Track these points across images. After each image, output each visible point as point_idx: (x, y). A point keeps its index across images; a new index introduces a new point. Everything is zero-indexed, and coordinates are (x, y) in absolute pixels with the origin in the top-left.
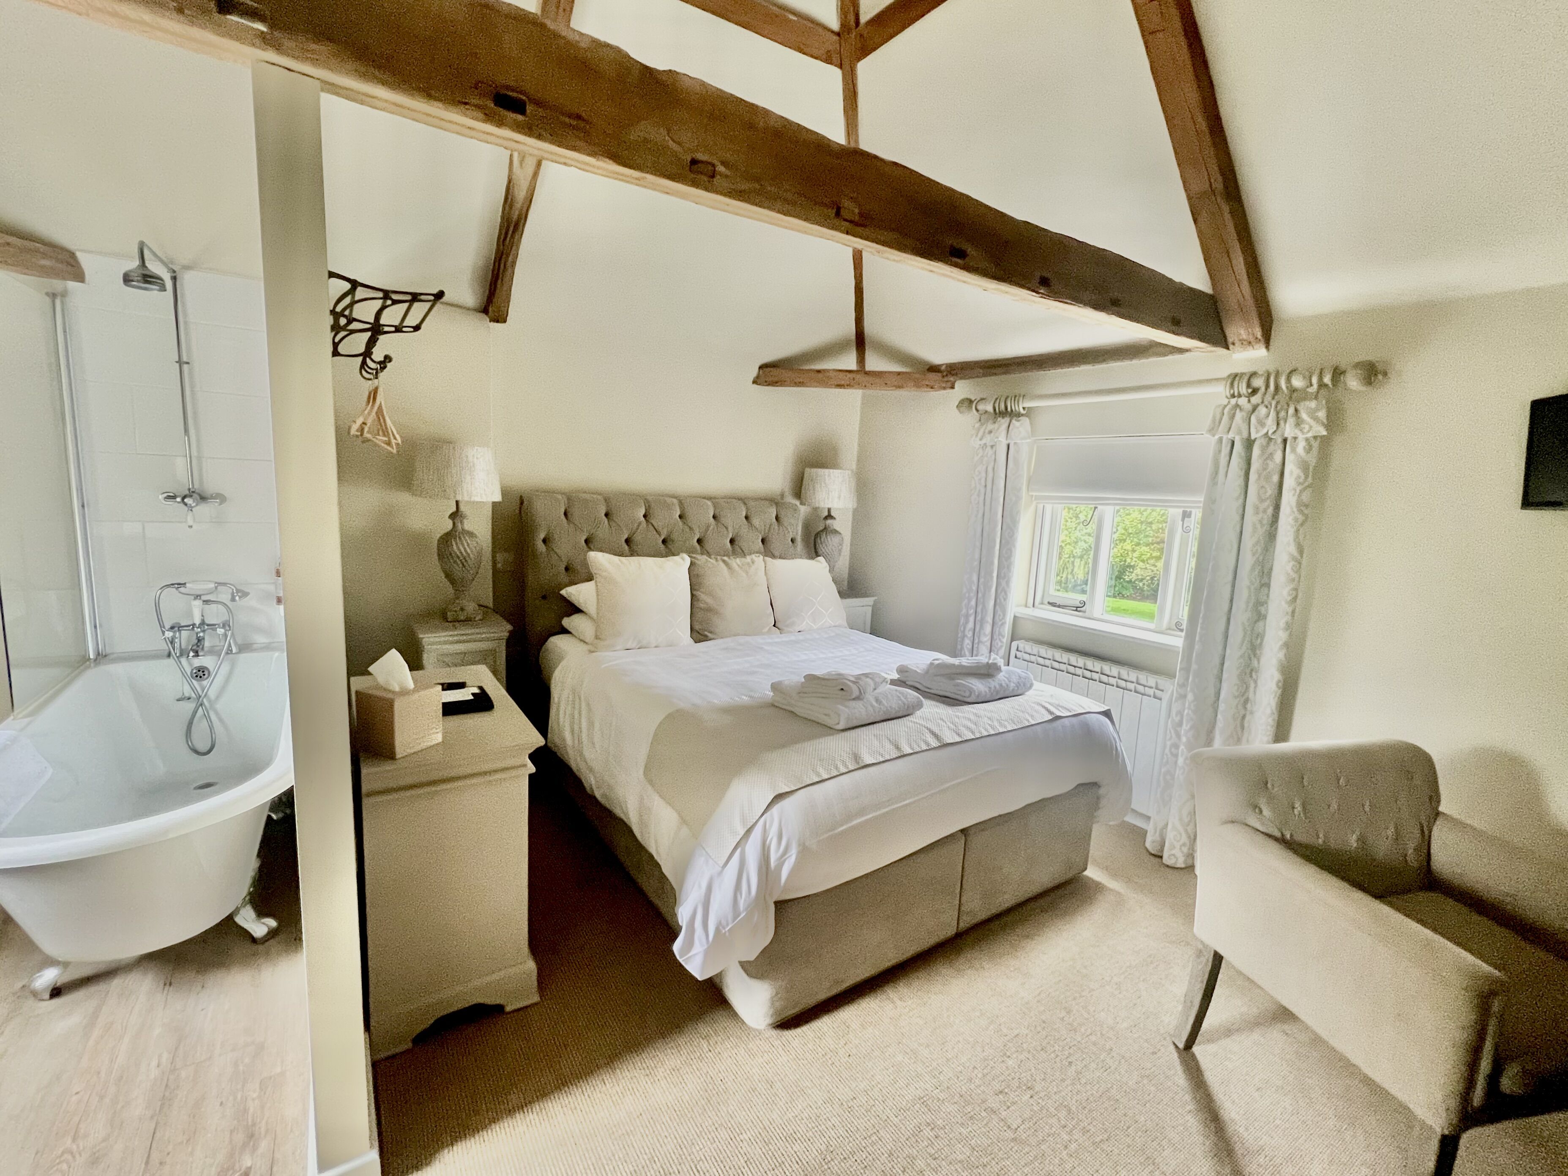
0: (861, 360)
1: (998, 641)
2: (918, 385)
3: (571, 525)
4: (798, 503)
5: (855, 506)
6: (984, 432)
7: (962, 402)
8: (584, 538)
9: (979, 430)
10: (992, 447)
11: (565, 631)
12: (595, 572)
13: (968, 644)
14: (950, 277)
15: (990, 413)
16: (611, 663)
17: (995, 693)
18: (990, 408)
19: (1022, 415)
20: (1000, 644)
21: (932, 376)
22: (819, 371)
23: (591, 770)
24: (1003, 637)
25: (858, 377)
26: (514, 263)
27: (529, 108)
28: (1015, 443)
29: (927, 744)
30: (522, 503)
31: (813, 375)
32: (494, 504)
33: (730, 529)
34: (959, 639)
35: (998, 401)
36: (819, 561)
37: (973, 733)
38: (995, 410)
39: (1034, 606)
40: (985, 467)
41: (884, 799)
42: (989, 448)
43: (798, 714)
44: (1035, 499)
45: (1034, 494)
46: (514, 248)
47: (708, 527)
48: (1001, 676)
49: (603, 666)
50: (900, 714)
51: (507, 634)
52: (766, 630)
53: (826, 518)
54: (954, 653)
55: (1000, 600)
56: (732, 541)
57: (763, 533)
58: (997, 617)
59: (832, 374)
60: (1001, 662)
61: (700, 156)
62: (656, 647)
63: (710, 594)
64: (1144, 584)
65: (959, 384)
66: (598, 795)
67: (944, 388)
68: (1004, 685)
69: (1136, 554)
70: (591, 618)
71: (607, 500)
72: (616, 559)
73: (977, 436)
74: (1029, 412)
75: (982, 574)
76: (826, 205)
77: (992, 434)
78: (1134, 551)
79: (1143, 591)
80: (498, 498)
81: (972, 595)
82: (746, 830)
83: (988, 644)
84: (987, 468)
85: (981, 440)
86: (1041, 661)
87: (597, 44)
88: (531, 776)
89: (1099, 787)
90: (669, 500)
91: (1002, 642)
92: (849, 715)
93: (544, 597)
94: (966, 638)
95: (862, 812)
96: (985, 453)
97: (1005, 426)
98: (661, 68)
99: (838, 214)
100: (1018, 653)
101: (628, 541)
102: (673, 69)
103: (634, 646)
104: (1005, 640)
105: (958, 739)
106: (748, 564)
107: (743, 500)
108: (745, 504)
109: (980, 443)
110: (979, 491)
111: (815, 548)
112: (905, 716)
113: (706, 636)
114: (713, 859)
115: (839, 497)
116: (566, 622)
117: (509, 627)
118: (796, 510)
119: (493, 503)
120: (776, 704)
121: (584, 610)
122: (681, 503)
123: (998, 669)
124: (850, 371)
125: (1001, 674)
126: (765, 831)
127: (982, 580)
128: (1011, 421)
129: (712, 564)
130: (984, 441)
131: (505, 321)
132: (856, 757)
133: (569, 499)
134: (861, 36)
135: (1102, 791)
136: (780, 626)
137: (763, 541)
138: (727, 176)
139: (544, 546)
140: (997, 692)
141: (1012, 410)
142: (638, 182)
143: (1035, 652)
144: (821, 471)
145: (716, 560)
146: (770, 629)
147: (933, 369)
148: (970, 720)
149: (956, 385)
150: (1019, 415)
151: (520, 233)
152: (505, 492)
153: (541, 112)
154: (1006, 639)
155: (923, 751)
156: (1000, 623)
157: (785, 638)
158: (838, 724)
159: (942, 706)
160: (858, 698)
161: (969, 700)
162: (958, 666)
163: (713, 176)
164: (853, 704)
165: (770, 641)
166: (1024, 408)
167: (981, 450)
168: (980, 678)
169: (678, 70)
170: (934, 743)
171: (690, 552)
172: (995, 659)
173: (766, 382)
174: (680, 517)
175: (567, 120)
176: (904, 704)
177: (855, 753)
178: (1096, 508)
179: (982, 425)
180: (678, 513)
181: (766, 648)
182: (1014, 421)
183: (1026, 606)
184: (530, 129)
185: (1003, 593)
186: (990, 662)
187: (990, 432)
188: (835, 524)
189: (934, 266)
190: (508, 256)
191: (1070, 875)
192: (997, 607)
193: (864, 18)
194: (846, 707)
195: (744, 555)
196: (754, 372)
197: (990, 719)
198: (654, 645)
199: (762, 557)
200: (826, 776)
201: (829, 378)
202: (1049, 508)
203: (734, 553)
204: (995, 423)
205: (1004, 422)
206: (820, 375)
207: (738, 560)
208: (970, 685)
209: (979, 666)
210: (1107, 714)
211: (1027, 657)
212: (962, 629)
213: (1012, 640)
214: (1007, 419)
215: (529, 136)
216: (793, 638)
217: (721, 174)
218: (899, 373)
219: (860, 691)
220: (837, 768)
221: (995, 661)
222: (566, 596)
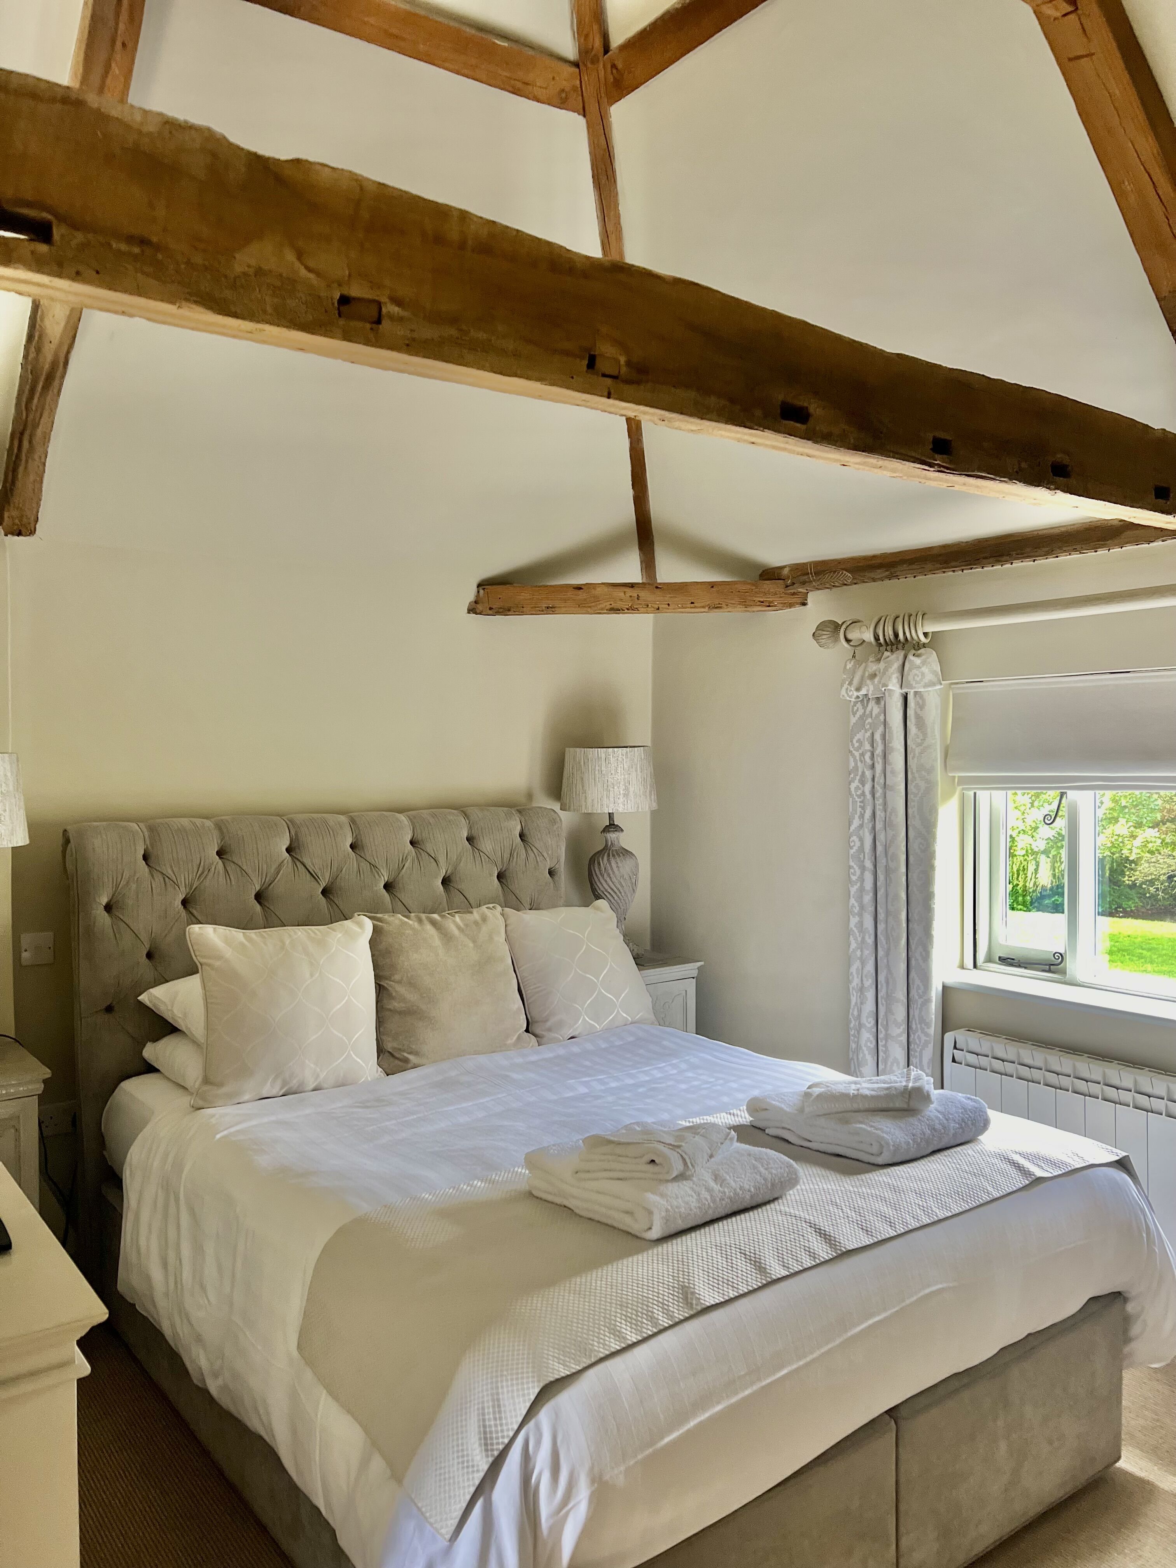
0: (648, 564)
1: (919, 1032)
2: (745, 604)
3: (155, 874)
4: (556, 807)
5: (655, 806)
6: (862, 677)
7: (822, 627)
8: (181, 897)
9: (854, 673)
10: (878, 700)
11: (150, 1069)
12: (203, 960)
13: (868, 1039)
14: (784, 449)
15: (870, 643)
16: (233, 1130)
17: (923, 1144)
18: (869, 636)
19: (924, 645)
20: (923, 1038)
21: (768, 586)
22: (579, 588)
23: (199, 1339)
24: (928, 1025)
25: (644, 594)
26: (46, 438)
27: (57, 233)
28: (916, 693)
29: (813, 1255)
30: (67, 841)
31: (570, 594)
32: (16, 851)
33: (442, 860)
34: (852, 1033)
35: (882, 622)
36: (597, 909)
37: (891, 1224)
38: (877, 638)
39: (975, 966)
40: (868, 734)
41: (742, 1373)
42: (872, 704)
43: (577, 1211)
44: (959, 784)
45: (957, 774)
46: (46, 414)
47: (404, 860)
48: (933, 1110)
49: (218, 1136)
50: (760, 1200)
51: (39, 1088)
52: (511, 1041)
53: (606, 829)
54: (847, 1066)
55: (917, 960)
56: (446, 882)
57: (499, 863)
58: (913, 992)
59: (599, 591)
60: (928, 1082)
61: (356, 291)
62: (314, 1090)
63: (412, 984)
64: (1157, 889)
65: (814, 598)
66: (213, 1387)
67: (791, 605)
68: (938, 1126)
69: (1138, 842)
70: (195, 1042)
71: (220, 827)
72: (238, 935)
73: (850, 684)
74: (935, 641)
75: (881, 916)
76: (567, 353)
77: (876, 680)
78: (1133, 837)
79: (1157, 900)
80: (21, 839)
81: (866, 952)
82: (491, 1459)
83: (904, 1038)
84: (873, 734)
85: (858, 689)
86: (997, 1065)
87: (172, 126)
88: (80, 1381)
89: (1126, 1300)
90: (331, 819)
91: (927, 1035)
92: (667, 1210)
93: (109, 1009)
94: (863, 1030)
95: (703, 1401)
96: (868, 712)
97: (896, 665)
98: (284, 157)
99: (591, 364)
100: (955, 1051)
101: (259, 897)
102: (303, 156)
103: (274, 1092)
104: (932, 1031)
105: (867, 1241)
106: (476, 923)
107: (462, 809)
108: (466, 815)
109: (856, 694)
110: (863, 773)
111: (592, 885)
112: (769, 1202)
113: (406, 1061)
114: (431, 1524)
115: (626, 795)
116: (150, 1052)
117: (47, 1073)
118: (554, 820)
119: (14, 849)
120: (535, 1193)
121: (183, 1028)
122: (353, 822)
123: (926, 1098)
124: (632, 586)
125: (932, 1106)
126: (527, 1459)
127: (881, 927)
128: (905, 657)
129: (413, 929)
130: (863, 692)
131: (32, 532)
132: (686, 1294)
133: (152, 829)
134: (614, 66)
135: (1130, 1308)
136: (538, 1031)
137: (500, 877)
138: (401, 319)
139: (106, 914)
140: (928, 1142)
141: (906, 639)
142: (248, 336)
143: (985, 1049)
144: (592, 753)
145: (420, 921)
146: (519, 1038)
147: (770, 574)
148: (884, 1200)
149: (809, 601)
150: (918, 646)
151: (56, 391)
152: (34, 828)
153: (79, 237)
154: (933, 1028)
155: (805, 1270)
156: (920, 1001)
157: (547, 1053)
158: (650, 1228)
159: (832, 1176)
160: (681, 1177)
161: (880, 1160)
162: (855, 1096)
163: (379, 321)
164: (673, 1189)
165: (519, 1060)
166: (926, 634)
167: (859, 705)
168: (895, 1118)
169: (311, 159)
170: (824, 1252)
171: (372, 910)
172: (917, 1079)
173: (491, 609)
174: (352, 846)
175: (123, 247)
176: (765, 1179)
177: (683, 1287)
178: (1062, 795)
179: (859, 663)
180: (349, 841)
181: (515, 1076)
182: (910, 657)
183: (962, 967)
184: (60, 265)
185: (920, 949)
186: (910, 1085)
187: (873, 676)
188: (624, 840)
189: (756, 436)
190: (36, 426)
191: (1091, 1472)
192: (913, 974)
193: (617, 39)
194: (662, 1195)
195: (469, 906)
196: (470, 594)
197: (919, 1194)
198: (312, 1087)
199: (499, 908)
200: (633, 1338)
201: (597, 599)
202: (983, 796)
203: (452, 907)
204: (879, 660)
205: (894, 659)
206: (582, 595)
207: (457, 918)
208: (878, 1132)
209: (890, 1095)
210: (1122, 1164)
211: (972, 1058)
212: (856, 1013)
213: (944, 1031)
214: (900, 654)
215: (60, 276)
216: (561, 1051)
217: (391, 317)
218: (712, 585)
219: (685, 1163)
220: (652, 1319)
221: (917, 1084)
222: (148, 1003)
